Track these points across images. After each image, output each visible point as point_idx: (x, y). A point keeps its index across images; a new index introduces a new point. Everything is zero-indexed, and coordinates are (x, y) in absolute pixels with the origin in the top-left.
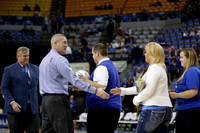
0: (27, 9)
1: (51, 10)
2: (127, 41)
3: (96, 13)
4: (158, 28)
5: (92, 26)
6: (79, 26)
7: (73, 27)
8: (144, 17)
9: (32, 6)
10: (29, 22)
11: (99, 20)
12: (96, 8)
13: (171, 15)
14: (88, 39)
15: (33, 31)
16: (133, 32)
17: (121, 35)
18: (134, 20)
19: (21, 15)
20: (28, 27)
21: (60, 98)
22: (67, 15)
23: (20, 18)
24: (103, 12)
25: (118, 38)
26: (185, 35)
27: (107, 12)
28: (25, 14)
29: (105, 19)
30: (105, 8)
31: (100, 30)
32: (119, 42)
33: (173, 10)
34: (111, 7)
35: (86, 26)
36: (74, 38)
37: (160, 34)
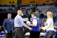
0: (10, 3)
1: (17, 3)
2: (39, 12)
3: (30, 4)
4: (48, 8)
5: (29, 7)
6: (25, 8)
7: (24, 8)
8: (44, 5)
9: (12, 2)
10: (11, 6)
11: (31, 6)
12: (30, 2)
13: (52, 4)
14: (28, 11)
15: (12, 9)
16: (41, 9)
17: (37, 10)
18: (41, 6)
19: (9, 4)
20: (11, 8)
21: (20, 28)
22: (22, 4)
23: (8, 5)
24: (32, 4)
25: (37, 11)
26: (56, 10)
27: (34, 3)
28: (10, 4)
29: (33, 5)
30: (33, 2)
31: (31, 9)
32: (37, 12)
33: (52, 3)
34: (34, 2)
35: (27, 7)
36: (24, 11)
37: (49, 10)
